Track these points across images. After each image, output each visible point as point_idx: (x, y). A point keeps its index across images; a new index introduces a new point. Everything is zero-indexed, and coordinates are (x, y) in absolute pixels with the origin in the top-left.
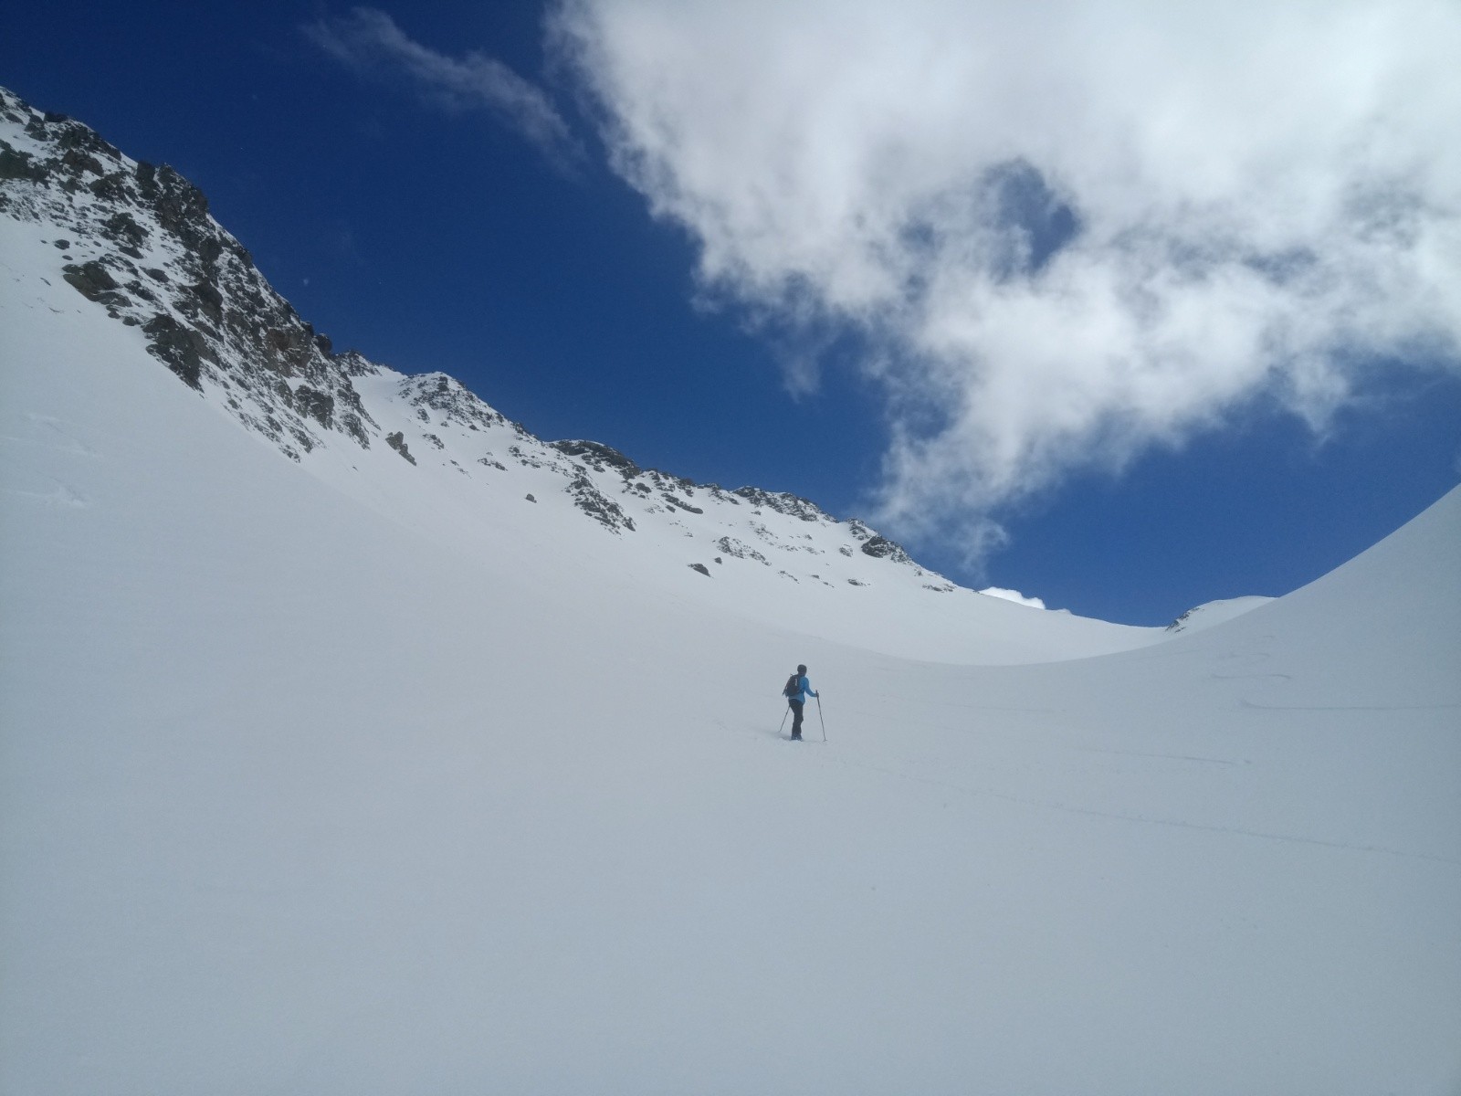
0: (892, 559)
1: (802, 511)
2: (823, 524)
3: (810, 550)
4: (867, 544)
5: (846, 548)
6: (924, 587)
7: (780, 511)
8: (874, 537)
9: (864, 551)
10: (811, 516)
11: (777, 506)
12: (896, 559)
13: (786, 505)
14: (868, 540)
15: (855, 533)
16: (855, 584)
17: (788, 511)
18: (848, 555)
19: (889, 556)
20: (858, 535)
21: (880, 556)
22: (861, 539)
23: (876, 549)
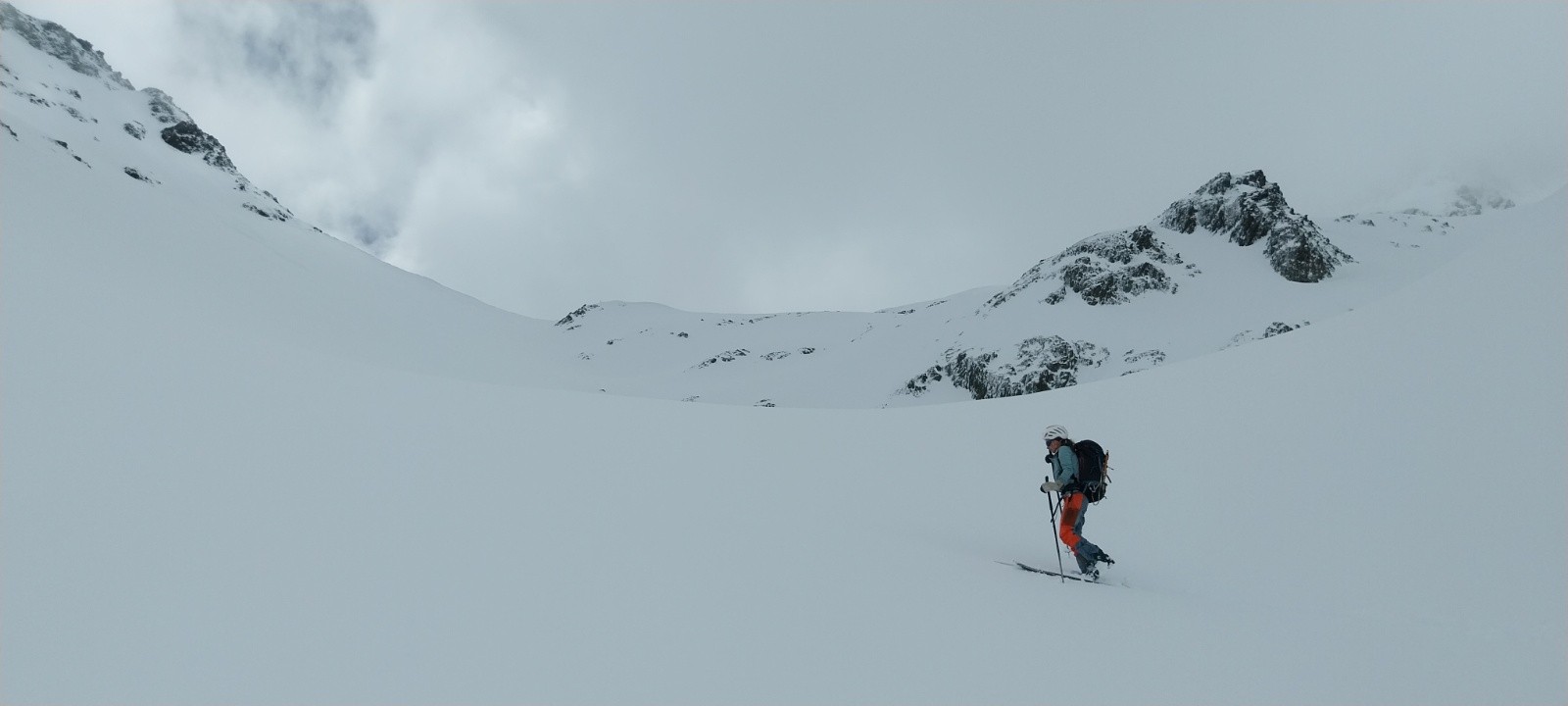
0: (205, 159)
1: (75, 57)
2: (108, 85)
3: (72, 112)
4: (171, 129)
5: (136, 126)
6: (244, 206)
7: (37, 45)
8: (183, 122)
9: (164, 137)
10: (90, 67)
11: (34, 37)
12: (212, 160)
13: (50, 39)
14: (175, 124)
15: (155, 110)
16: (135, 176)
17: (52, 50)
18: (136, 136)
19: (203, 155)
20: (159, 115)
21: (187, 151)
22: (163, 120)
23: (183, 139)
